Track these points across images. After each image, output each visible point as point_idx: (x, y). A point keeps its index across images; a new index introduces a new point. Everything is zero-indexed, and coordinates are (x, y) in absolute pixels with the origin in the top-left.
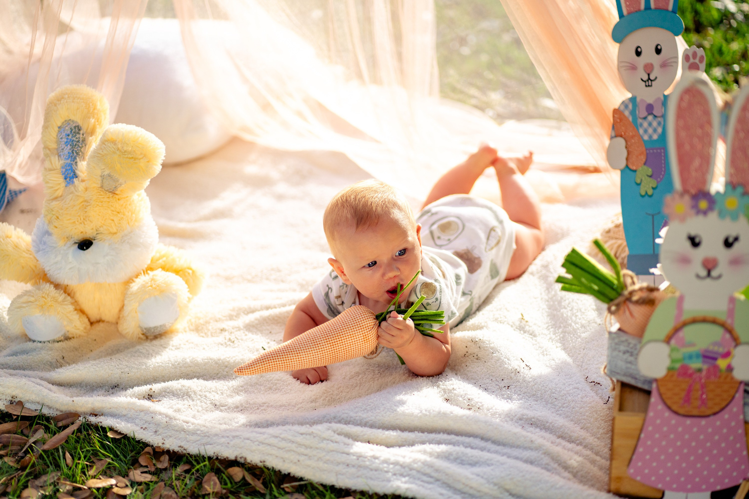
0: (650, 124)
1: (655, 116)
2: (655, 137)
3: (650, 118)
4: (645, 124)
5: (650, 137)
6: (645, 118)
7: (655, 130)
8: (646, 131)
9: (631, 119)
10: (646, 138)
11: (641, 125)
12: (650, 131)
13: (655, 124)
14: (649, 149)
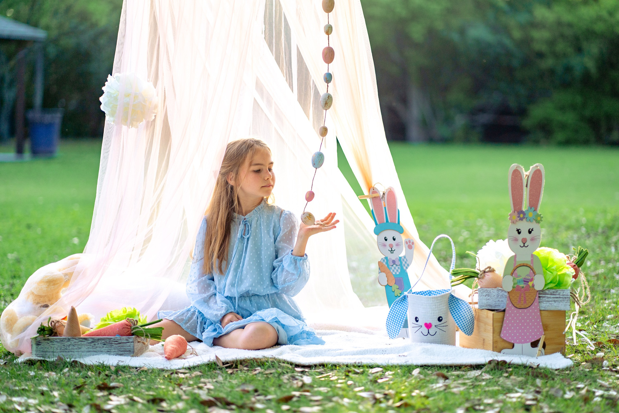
0: (395, 268)
1: (397, 265)
2: (398, 273)
3: (394, 266)
4: (393, 268)
5: (396, 273)
6: (392, 266)
7: (397, 271)
8: (393, 271)
9: (386, 266)
10: (394, 273)
11: (391, 268)
12: (395, 271)
13: (397, 268)
14: (396, 278)
